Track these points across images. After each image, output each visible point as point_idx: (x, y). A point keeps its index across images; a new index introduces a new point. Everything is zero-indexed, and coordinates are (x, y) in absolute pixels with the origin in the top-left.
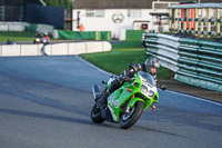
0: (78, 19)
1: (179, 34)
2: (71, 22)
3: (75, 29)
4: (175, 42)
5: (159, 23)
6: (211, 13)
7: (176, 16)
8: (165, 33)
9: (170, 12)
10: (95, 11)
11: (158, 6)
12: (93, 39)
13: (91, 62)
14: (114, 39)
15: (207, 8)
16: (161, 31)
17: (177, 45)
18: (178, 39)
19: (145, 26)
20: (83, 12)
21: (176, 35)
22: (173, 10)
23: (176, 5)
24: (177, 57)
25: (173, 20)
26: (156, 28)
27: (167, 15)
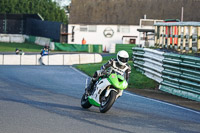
0: (73, 33)
1: (164, 49)
2: (66, 35)
3: (70, 42)
4: (159, 55)
5: (146, 39)
6: (193, 30)
7: (161, 33)
8: (151, 48)
9: (156, 29)
10: (88, 27)
11: (145, 24)
12: (86, 52)
13: (84, 72)
14: (105, 52)
15: (189, 26)
16: (147, 45)
17: (162, 59)
18: (162, 53)
19: (133, 41)
20: (77, 27)
21: (161, 50)
22: (159, 27)
23: (161, 22)
24: (161, 69)
25: (158, 36)
26: (143, 42)
27: (153, 31)
